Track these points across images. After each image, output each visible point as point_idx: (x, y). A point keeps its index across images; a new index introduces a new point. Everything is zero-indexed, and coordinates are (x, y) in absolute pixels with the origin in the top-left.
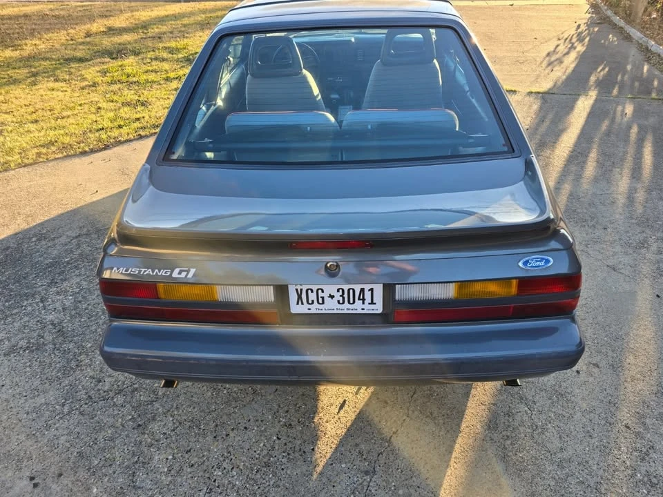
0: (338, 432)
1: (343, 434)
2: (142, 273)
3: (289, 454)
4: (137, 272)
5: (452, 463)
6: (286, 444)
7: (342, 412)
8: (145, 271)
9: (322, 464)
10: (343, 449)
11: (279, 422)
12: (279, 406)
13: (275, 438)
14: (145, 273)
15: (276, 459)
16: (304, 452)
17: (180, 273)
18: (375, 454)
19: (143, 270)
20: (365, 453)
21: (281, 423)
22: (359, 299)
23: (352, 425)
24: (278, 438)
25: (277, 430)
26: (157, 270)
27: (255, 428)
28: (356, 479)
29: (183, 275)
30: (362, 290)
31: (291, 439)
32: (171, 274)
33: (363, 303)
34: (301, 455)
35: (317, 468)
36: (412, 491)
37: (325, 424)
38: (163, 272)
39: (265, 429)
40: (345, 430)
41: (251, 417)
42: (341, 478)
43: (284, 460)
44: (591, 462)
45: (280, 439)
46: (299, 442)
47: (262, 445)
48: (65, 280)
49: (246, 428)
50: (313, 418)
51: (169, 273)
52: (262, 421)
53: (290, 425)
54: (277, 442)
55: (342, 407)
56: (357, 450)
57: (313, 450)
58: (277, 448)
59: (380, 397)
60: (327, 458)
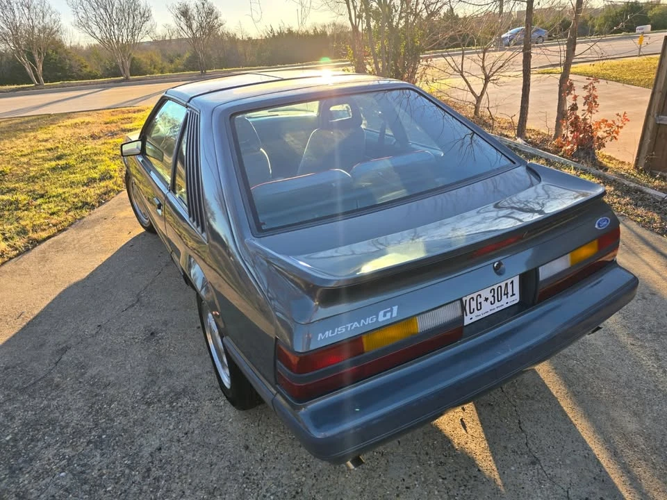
0: (483, 446)
1: (487, 445)
2: (349, 329)
3: (465, 486)
4: (344, 330)
5: (575, 422)
6: (455, 480)
7: (469, 430)
8: (352, 326)
9: (497, 477)
10: (499, 457)
11: (430, 465)
12: (416, 454)
13: (441, 480)
14: (353, 328)
15: (460, 496)
16: (475, 477)
17: (385, 315)
18: (524, 446)
19: (349, 325)
20: (516, 449)
21: (433, 466)
22: (505, 294)
23: (486, 435)
24: (443, 479)
25: (435, 473)
26: (362, 321)
27: (416, 483)
28: (531, 473)
29: (388, 315)
30: (507, 284)
31: (454, 474)
32: (377, 320)
33: (507, 297)
34: (475, 481)
35: (497, 483)
36: (573, 456)
37: (466, 446)
38: (369, 321)
39: (425, 478)
40: (485, 442)
41: (403, 476)
42: (522, 478)
43: (467, 492)
44: (639, 375)
45: (445, 478)
46: (463, 471)
47: (436, 493)
48: (31, 460)
49: (407, 488)
50: (453, 447)
51: (375, 319)
52: (415, 473)
53: (441, 463)
54: (446, 482)
55: (464, 426)
56: (510, 451)
57: (479, 470)
58: (451, 487)
59: (482, 403)
60: (496, 469)
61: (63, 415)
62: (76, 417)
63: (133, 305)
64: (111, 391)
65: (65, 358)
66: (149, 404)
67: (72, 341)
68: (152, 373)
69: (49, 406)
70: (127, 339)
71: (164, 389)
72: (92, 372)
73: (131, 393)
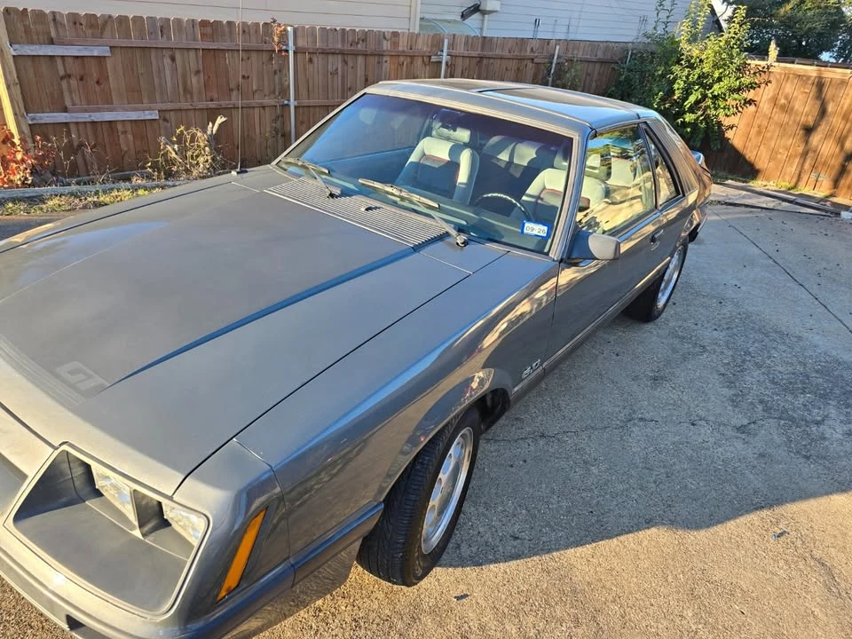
61: (764, 381)
62: (755, 374)
63: (641, 419)
64: (722, 370)
65: (745, 422)
66: (704, 347)
67: (729, 432)
68: (685, 359)
69: (773, 393)
70: (680, 393)
71: (686, 346)
72: (726, 391)
73: (709, 359)
